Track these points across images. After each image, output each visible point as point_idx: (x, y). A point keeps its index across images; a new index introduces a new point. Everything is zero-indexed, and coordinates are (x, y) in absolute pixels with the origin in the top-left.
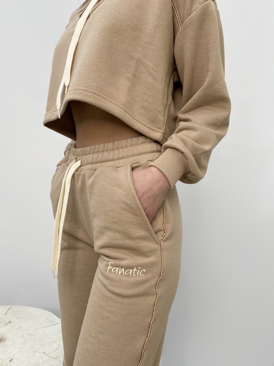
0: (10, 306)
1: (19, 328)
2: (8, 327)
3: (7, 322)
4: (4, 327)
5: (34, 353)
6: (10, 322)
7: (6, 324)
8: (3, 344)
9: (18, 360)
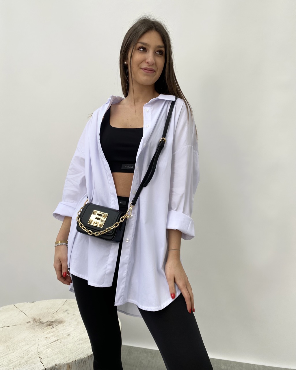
0: (66, 299)
1: (74, 314)
2: (66, 313)
3: (65, 310)
4: (63, 313)
5: (85, 331)
6: (67, 310)
7: (65, 312)
8: (63, 324)
9: (73, 335)
